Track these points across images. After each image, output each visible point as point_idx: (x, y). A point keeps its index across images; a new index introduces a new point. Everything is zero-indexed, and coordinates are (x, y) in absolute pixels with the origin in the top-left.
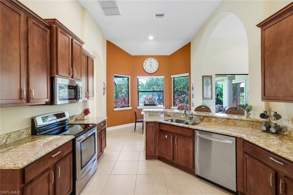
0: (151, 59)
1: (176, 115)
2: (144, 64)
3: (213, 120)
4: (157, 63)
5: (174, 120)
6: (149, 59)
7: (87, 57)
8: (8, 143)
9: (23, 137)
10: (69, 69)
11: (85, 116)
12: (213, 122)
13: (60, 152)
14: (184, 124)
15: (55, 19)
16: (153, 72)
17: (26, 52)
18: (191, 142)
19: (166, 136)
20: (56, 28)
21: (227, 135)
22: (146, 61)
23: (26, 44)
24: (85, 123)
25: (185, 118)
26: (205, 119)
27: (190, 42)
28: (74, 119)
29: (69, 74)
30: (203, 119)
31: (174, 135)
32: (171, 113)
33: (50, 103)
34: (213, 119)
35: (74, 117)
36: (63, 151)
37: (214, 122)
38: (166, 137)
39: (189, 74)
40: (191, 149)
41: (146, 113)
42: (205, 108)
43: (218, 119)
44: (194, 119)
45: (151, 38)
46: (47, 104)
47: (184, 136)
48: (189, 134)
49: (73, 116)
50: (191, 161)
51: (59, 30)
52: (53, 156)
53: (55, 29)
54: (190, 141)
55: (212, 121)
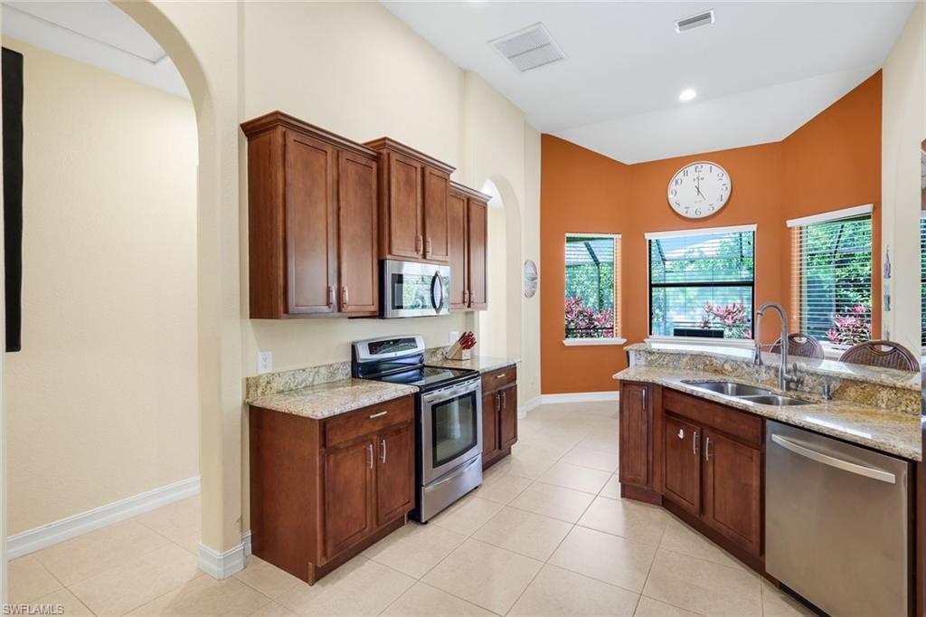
0: (699, 166)
1: (743, 368)
2: (672, 186)
3: (885, 400)
4: (726, 180)
5: (730, 385)
6: (691, 169)
7: (466, 201)
8: (315, 383)
9: (338, 378)
10: (417, 239)
11: (463, 351)
12: (883, 406)
13: (385, 412)
14: (749, 399)
15: (385, 139)
16: (706, 212)
17: (335, 216)
18: (754, 458)
19: (681, 431)
20: (389, 154)
21: (877, 448)
22: (680, 176)
23: (335, 204)
24: (463, 367)
25: (772, 384)
26: (852, 392)
27: (881, 70)
28: (440, 357)
29: (417, 250)
30: (843, 389)
31: (705, 431)
32: (726, 361)
33: (377, 314)
34: (884, 394)
35: (440, 352)
36: (392, 413)
37: (888, 407)
38: (681, 435)
39: (874, 209)
40: (755, 483)
41: (639, 356)
42: (890, 352)
43: (907, 396)
44: (807, 389)
45: (688, 95)
46: (372, 316)
47: (735, 439)
48: (749, 431)
49: (438, 349)
50: (755, 525)
51: (394, 157)
52: (372, 417)
53: (386, 158)
54: (752, 458)
55: (880, 402)
